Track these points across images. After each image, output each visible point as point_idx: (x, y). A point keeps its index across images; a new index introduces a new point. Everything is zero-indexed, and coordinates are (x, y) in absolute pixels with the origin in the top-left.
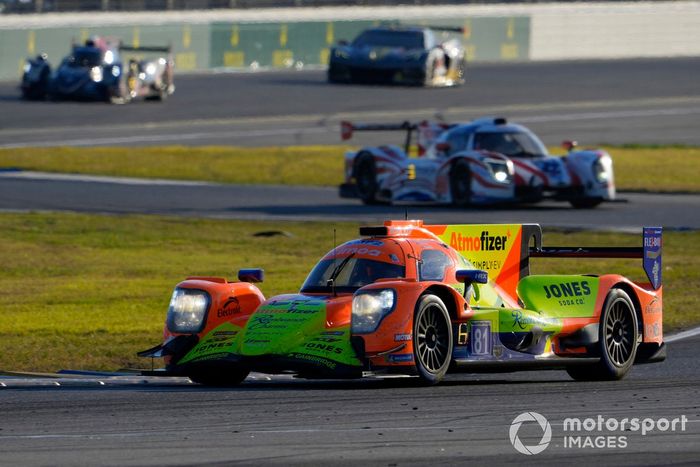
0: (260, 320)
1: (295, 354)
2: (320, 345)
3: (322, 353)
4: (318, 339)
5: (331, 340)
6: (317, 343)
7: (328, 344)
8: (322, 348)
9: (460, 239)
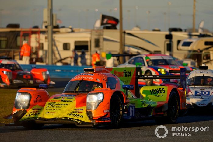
0: (51, 104)
1: (65, 118)
2: (74, 114)
3: (76, 117)
4: (73, 112)
5: (79, 112)
6: (73, 113)
7: (78, 114)
8: (76, 115)
9: (117, 72)
